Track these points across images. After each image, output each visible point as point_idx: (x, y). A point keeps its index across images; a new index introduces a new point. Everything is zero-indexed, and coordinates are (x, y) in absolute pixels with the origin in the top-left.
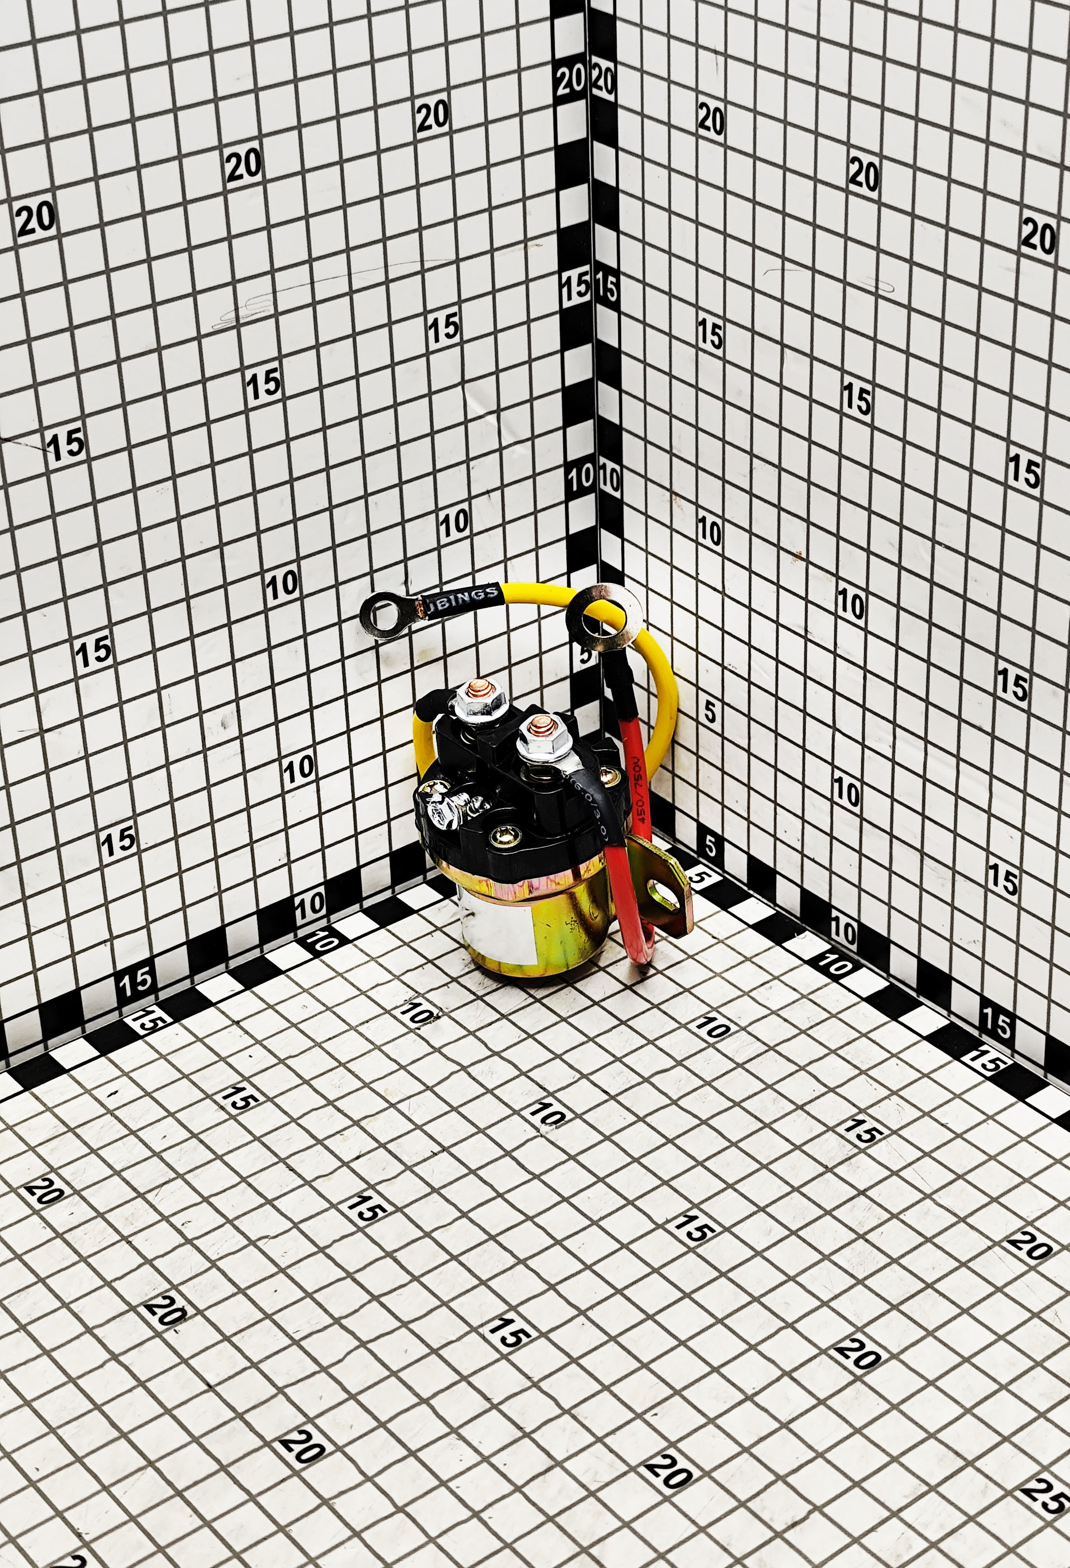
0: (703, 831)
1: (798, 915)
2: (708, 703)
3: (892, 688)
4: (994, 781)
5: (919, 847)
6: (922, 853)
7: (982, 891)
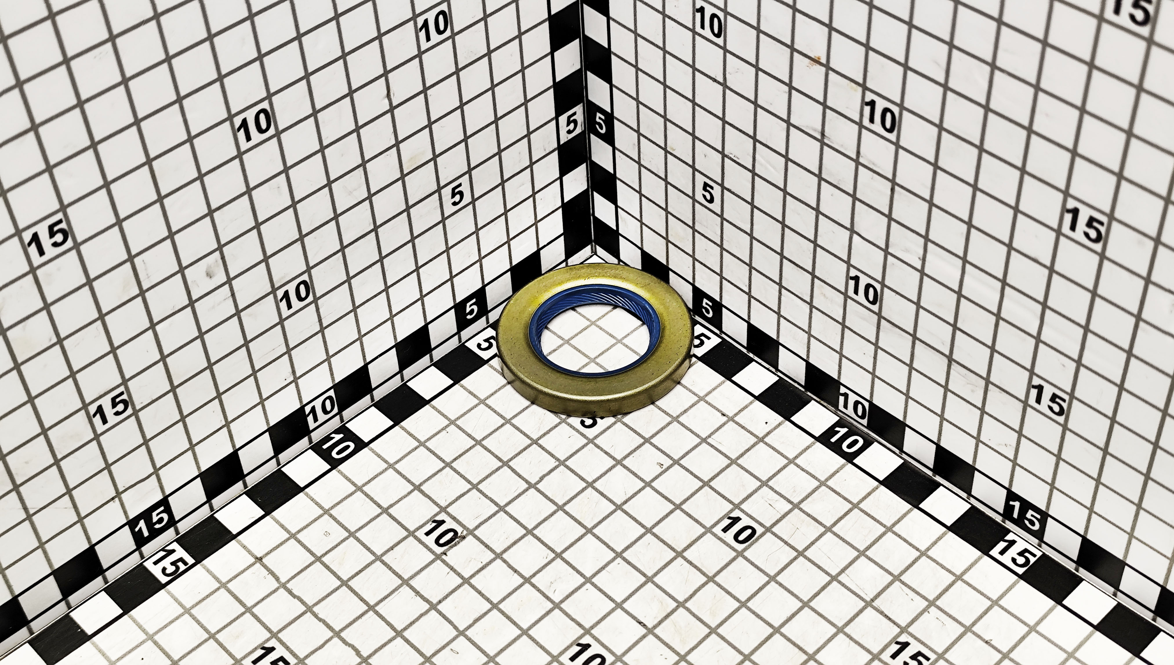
0: (699, 294)
1: (803, 384)
2: (706, 185)
3: (926, 205)
4: (1048, 312)
5: (947, 353)
6: (950, 360)
7: (1021, 405)
